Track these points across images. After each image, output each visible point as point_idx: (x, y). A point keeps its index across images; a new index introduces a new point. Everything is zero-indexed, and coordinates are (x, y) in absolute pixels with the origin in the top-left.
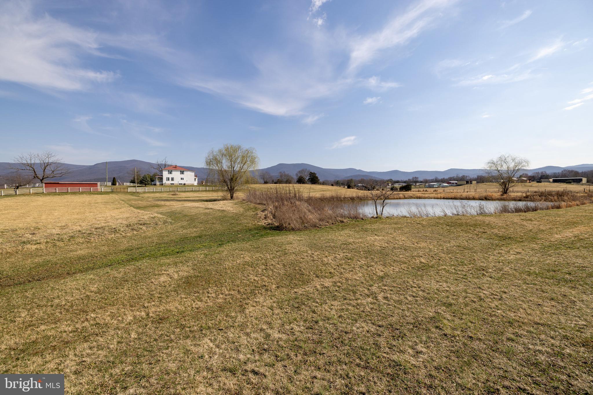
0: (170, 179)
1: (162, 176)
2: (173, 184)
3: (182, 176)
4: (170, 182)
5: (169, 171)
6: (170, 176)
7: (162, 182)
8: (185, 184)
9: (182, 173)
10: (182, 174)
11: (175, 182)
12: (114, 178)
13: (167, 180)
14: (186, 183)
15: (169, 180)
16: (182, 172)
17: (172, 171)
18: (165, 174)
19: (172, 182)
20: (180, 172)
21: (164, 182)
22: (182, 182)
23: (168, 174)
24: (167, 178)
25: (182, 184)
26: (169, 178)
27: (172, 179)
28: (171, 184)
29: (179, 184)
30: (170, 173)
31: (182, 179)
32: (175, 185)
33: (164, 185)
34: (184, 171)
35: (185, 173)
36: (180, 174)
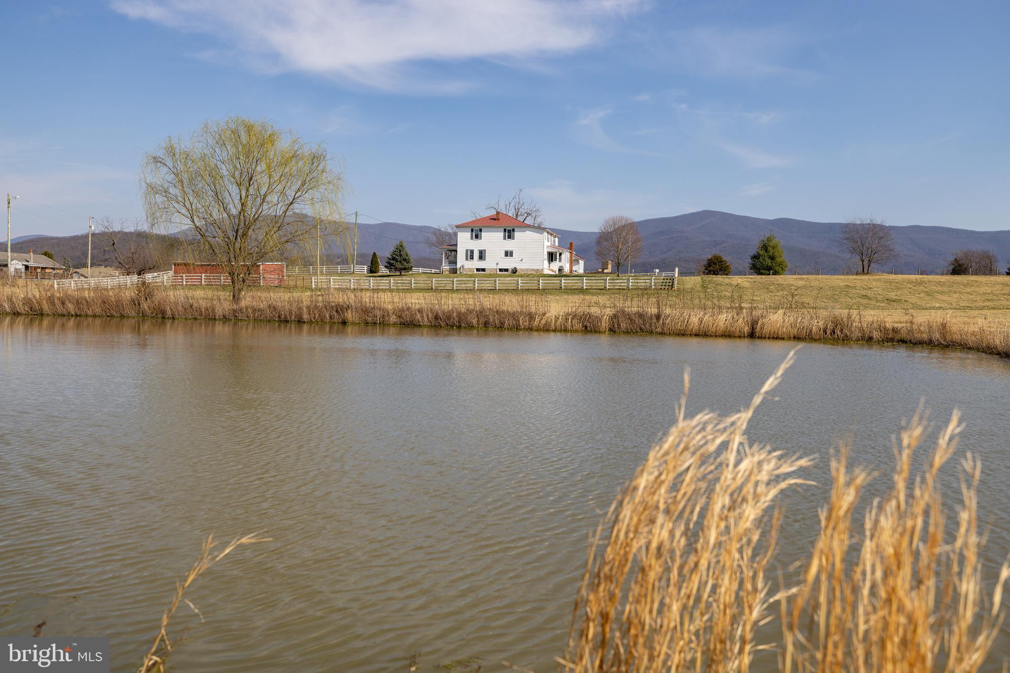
0: (476, 255)
1: (456, 245)
2: (483, 270)
3: (509, 245)
4: (476, 264)
5: (472, 230)
6: (476, 246)
7: (456, 263)
8: (515, 271)
9: (509, 234)
10: (509, 237)
11: (489, 264)
12: (374, 254)
13: (467, 259)
14: (519, 267)
15: (472, 258)
16: (509, 231)
17: (481, 230)
18: (464, 241)
19: (481, 265)
20: (502, 234)
21: (459, 266)
22: (509, 264)
23: (472, 238)
24: (467, 250)
25: (506, 270)
26: (472, 252)
27: (482, 255)
28: (478, 270)
29: (501, 270)
30: (477, 237)
31: (508, 254)
32: (487, 272)
33: (458, 272)
34: (513, 230)
35: (517, 234)
36: (505, 239)
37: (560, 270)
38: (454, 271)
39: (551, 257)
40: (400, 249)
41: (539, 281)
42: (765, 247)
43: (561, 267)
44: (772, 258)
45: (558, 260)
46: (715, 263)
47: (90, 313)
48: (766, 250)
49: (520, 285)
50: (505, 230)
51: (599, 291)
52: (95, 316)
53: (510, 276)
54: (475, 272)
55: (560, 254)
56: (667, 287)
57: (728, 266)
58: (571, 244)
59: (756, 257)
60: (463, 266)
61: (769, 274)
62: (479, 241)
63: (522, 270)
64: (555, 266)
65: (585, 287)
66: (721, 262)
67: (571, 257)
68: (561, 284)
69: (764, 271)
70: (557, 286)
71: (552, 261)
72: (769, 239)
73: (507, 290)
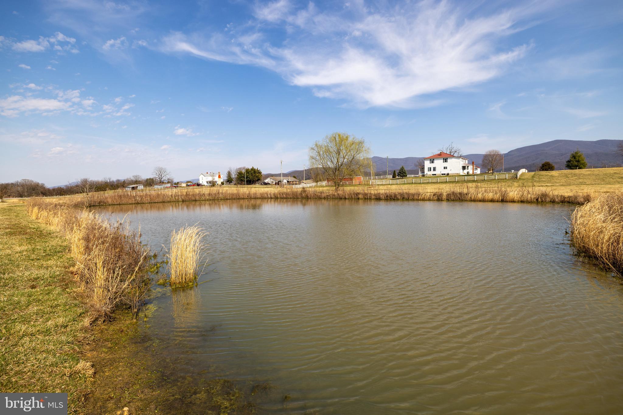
0: (432, 169)
1: (424, 166)
2: (435, 175)
3: (445, 164)
4: (432, 172)
5: (430, 160)
6: (432, 166)
7: (424, 173)
8: (448, 174)
9: (446, 160)
10: (446, 161)
11: (437, 172)
12: (395, 171)
13: (428, 171)
14: (450, 172)
15: (430, 170)
16: (445, 159)
17: (434, 160)
18: (427, 164)
19: (434, 173)
20: (442, 160)
22: (446, 172)
23: (430, 163)
24: (428, 168)
25: (445, 174)
26: (430, 168)
27: (434, 169)
28: (433, 175)
29: (442, 174)
30: (432, 162)
31: (445, 168)
32: (437, 175)
33: (425, 176)
34: (447, 159)
35: (448, 160)
36: (444, 162)
37: (467, 173)
38: (423, 176)
39: (464, 168)
40: (402, 169)
41: (456, 178)
42: (574, 157)
43: (468, 172)
44: (578, 161)
45: (466, 169)
46: (546, 166)
47: (289, 197)
48: (575, 158)
49: (448, 180)
50: (444, 159)
51: (482, 181)
52: (290, 198)
53: (446, 176)
54: (432, 176)
55: (468, 167)
56: (514, 178)
57: (553, 166)
58: (473, 162)
59: (569, 161)
60: (427, 174)
61: (576, 169)
62: (433, 164)
63: (451, 174)
64: (466, 171)
65: (475, 180)
66: (549, 165)
67: (473, 167)
68: (465, 179)
69: (573, 168)
70: (464, 180)
71: (464, 169)
72: (576, 153)
73: (442, 182)
